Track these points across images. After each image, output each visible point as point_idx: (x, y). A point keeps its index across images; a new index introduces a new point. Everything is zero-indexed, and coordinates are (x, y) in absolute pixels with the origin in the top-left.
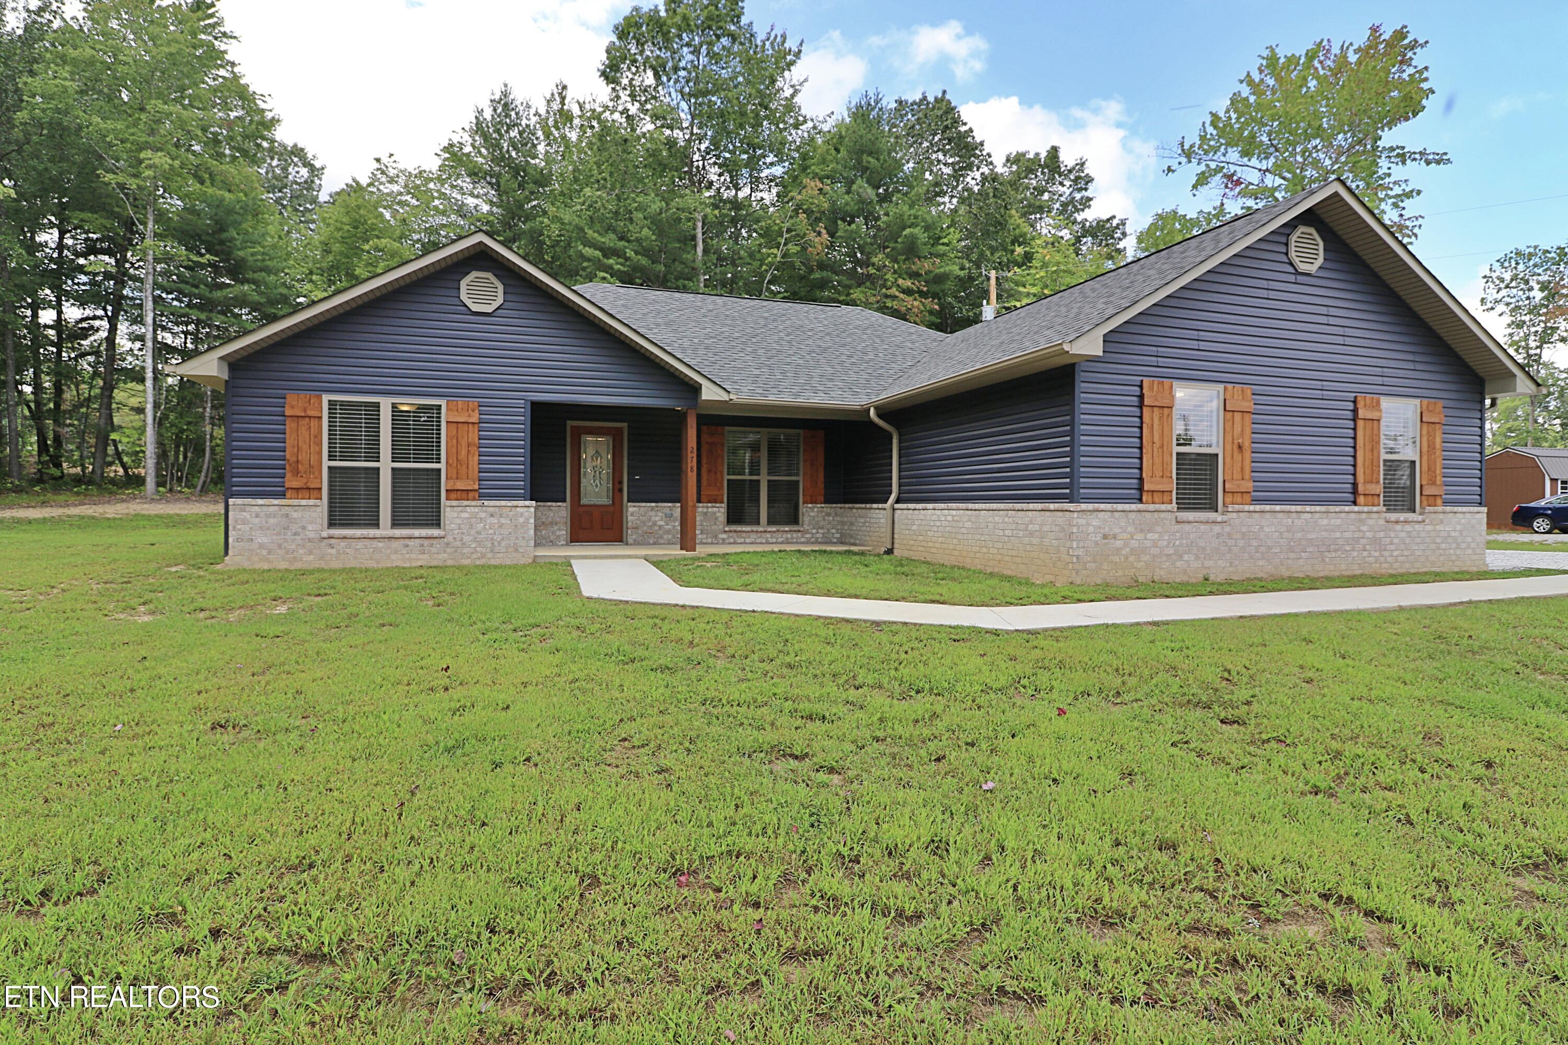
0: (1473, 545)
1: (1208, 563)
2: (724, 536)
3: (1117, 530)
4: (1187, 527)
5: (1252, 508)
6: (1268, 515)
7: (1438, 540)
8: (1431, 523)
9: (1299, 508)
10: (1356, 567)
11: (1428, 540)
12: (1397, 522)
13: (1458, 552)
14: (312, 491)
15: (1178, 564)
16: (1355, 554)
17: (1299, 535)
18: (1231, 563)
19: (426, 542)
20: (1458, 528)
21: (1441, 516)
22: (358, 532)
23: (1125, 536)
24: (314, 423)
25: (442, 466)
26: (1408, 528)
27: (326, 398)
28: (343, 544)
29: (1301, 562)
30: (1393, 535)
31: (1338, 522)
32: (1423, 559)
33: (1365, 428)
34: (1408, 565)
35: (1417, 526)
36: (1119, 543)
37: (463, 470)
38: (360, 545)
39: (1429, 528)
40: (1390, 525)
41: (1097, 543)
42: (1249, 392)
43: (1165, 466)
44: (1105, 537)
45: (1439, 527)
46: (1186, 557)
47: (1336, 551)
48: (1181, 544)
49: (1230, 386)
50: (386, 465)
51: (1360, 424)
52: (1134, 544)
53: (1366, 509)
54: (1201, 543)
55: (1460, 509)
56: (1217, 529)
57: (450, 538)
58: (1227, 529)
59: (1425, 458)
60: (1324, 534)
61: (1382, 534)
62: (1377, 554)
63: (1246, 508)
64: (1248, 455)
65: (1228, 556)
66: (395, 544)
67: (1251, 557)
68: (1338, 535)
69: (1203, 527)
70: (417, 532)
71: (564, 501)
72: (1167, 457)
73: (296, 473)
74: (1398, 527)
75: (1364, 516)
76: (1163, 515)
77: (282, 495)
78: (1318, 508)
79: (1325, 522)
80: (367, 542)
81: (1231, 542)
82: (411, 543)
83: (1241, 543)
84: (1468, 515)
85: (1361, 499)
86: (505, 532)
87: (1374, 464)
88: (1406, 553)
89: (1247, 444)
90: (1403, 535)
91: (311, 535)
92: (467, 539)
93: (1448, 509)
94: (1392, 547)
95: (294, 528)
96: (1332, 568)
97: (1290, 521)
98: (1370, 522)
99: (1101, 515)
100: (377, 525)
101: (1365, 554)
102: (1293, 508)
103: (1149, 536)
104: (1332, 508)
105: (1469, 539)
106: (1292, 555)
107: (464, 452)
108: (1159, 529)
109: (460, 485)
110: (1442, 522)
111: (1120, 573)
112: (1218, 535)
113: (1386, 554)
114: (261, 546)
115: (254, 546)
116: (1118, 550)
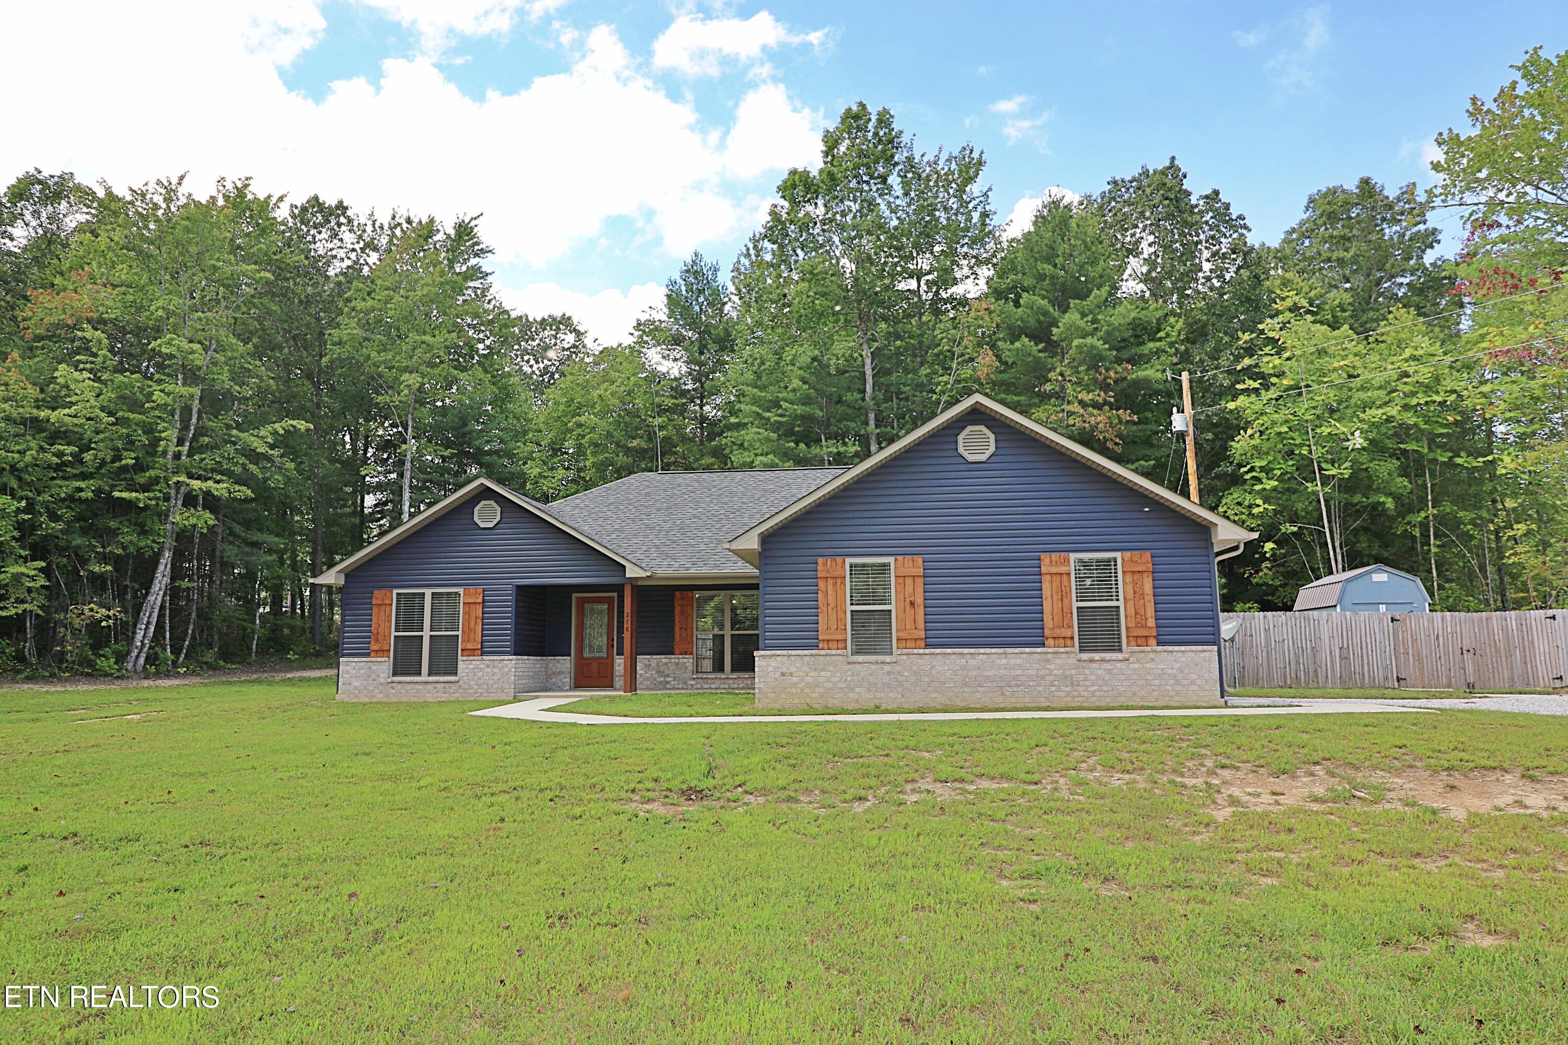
0: (1199, 682)
1: (878, 695)
2: (693, 682)
3: (793, 670)
4: (858, 667)
5: (921, 651)
6: (940, 657)
7: (1149, 677)
8: (1138, 661)
9: (972, 651)
10: (1043, 700)
11: (1134, 677)
12: (1092, 661)
13: (1178, 688)
14: (382, 652)
15: (851, 695)
16: (1041, 689)
17: (975, 673)
18: (903, 696)
19: (447, 686)
20: (1177, 665)
21: (1152, 655)
22: (408, 679)
23: (801, 674)
24: (387, 608)
25: (460, 633)
26: (1108, 666)
27: (395, 591)
28: (399, 686)
29: (978, 695)
30: (1087, 672)
31: (1019, 661)
32: (1129, 694)
33: (1051, 582)
34: (1108, 700)
35: (1119, 665)
36: (794, 679)
37: (472, 635)
38: (409, 687)
39: (1137, 666)
40: (1084, 664)
41: (776, 679)
42: (920, 560)
43: (840, 621)
44: (783, 674)
45: (1148, 666)
46: (858, 690)
47: (1018, 686)
48: (852, 680)
49: (900, 558)
50: (426, 634)
51: (1046, 580)
52: (808, 679)
53: (1050, 650)
54: (872, 679)
55: (1176, 648)
56: (887, 668)
57: (461, 682)
58: (898, 668)
59: (1131, 605)
60: (1002, 672)
61: (1073, 672)
62: (1069, 689)
63: (915, 651)
64: (921, 611)
65: (900, 690)
66: (430, 687)
67: (924, 690)
68: (1019, 672)
69: (873, 667)
70: (442, 679)
71: (569, 655)
72: (841, 615)
73: (377, 640)
74: (1094, 665)
75: (1050, 656)
76: (835, 658)
77: (368, 655)
78: (994, 650)
79: (1004, 661)
80: (413, 685)
81: (901, 679)
82: (438, 686)
83: (913, 679)
84: (1192, 654)
85: (1050, 642)
86: (496, 678)
87: (1065, 613)
88: (1105, 688)
89: (919, 600)
90: (1101, 672)
91: (382, 681)
92: (472, 683)
93: (1160, 648)
94: (1087, 683)
95: (374, 676)
96: (1014, 700)
97: (964, 661)
98: (1059, 661)
99: (779, 659)
100: (420, 674)
101: (1053, 689)
102: (966, 651)
103: (823, 674)
104: (1009, 650)
105: (1194, 676)
106: (967, 689)
107: (473, 623)
108: (831, 668)
109: (470, 646)
110: (1152, 660)
111: (797, 701)
112: (889, 673)
113: (1080, 689)
114: (356, 688)
115: (351, 688)
116: (795, 685)
